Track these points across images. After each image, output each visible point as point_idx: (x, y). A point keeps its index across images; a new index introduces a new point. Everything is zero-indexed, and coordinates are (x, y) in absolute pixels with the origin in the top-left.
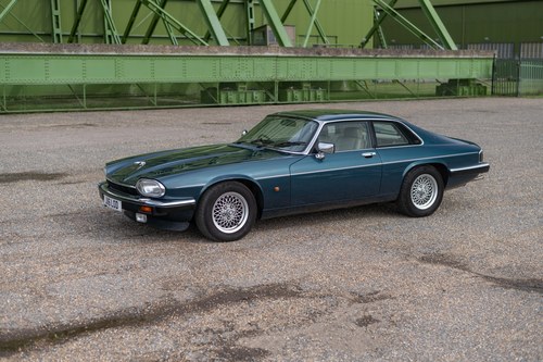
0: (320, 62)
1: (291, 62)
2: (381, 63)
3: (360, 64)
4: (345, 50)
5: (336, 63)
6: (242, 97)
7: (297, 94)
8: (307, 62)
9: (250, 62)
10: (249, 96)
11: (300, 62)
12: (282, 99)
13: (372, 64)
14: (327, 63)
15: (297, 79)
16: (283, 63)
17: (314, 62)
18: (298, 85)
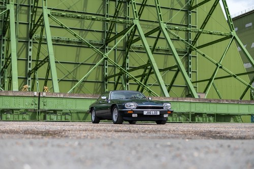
0: (211, 105)
1: (197, 104)
2: (241, 106)
3: (230, 106)
4: (223, 100)
5: (219, 106)
6: (175, 119)
7: (200, 119)
8: (205, 105)
9: (178, 104)
10: (178, 119)
11: (201, 105)
12: (193, 121)
13: (237, 106)
14: (214, 105)
15: (200, 112)
16: (193, 105)
17: (208, 105)
18: (201, 115)
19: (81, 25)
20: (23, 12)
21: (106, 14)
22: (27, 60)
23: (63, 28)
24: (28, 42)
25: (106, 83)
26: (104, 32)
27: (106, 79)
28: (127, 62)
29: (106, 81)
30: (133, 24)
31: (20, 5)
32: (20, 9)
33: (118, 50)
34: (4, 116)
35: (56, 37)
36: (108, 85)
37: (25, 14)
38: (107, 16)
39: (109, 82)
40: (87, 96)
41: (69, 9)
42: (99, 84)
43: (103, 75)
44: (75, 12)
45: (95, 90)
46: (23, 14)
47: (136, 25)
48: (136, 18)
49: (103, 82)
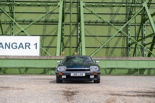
19: (111, 11)
20: (74, 6)
21: (128, 2)
22: (78, 36)
23: (92, 14)
24: (78, 25)
25: (129, 48)
26: (127, 14)
27: (129, 45)
28: (144, 33)
29: (130, 47)
30: (142, 6)
31: (73, 2)
32: (73, 5)
33: (137, 25)
34: (50, 72)
35: (95, 20)
36: (131, 49)
37: (76, 7)
38: (129, 3)
39: (131, 48)
40: (102, 58)
41: (103, 1)
42: (125, 49)
43: (127, 43)
44: (107, 3)
45: (122, 53)
46: (75, 7)
47: (144, 7)
48: (145, 2)
49: (127, 48)
